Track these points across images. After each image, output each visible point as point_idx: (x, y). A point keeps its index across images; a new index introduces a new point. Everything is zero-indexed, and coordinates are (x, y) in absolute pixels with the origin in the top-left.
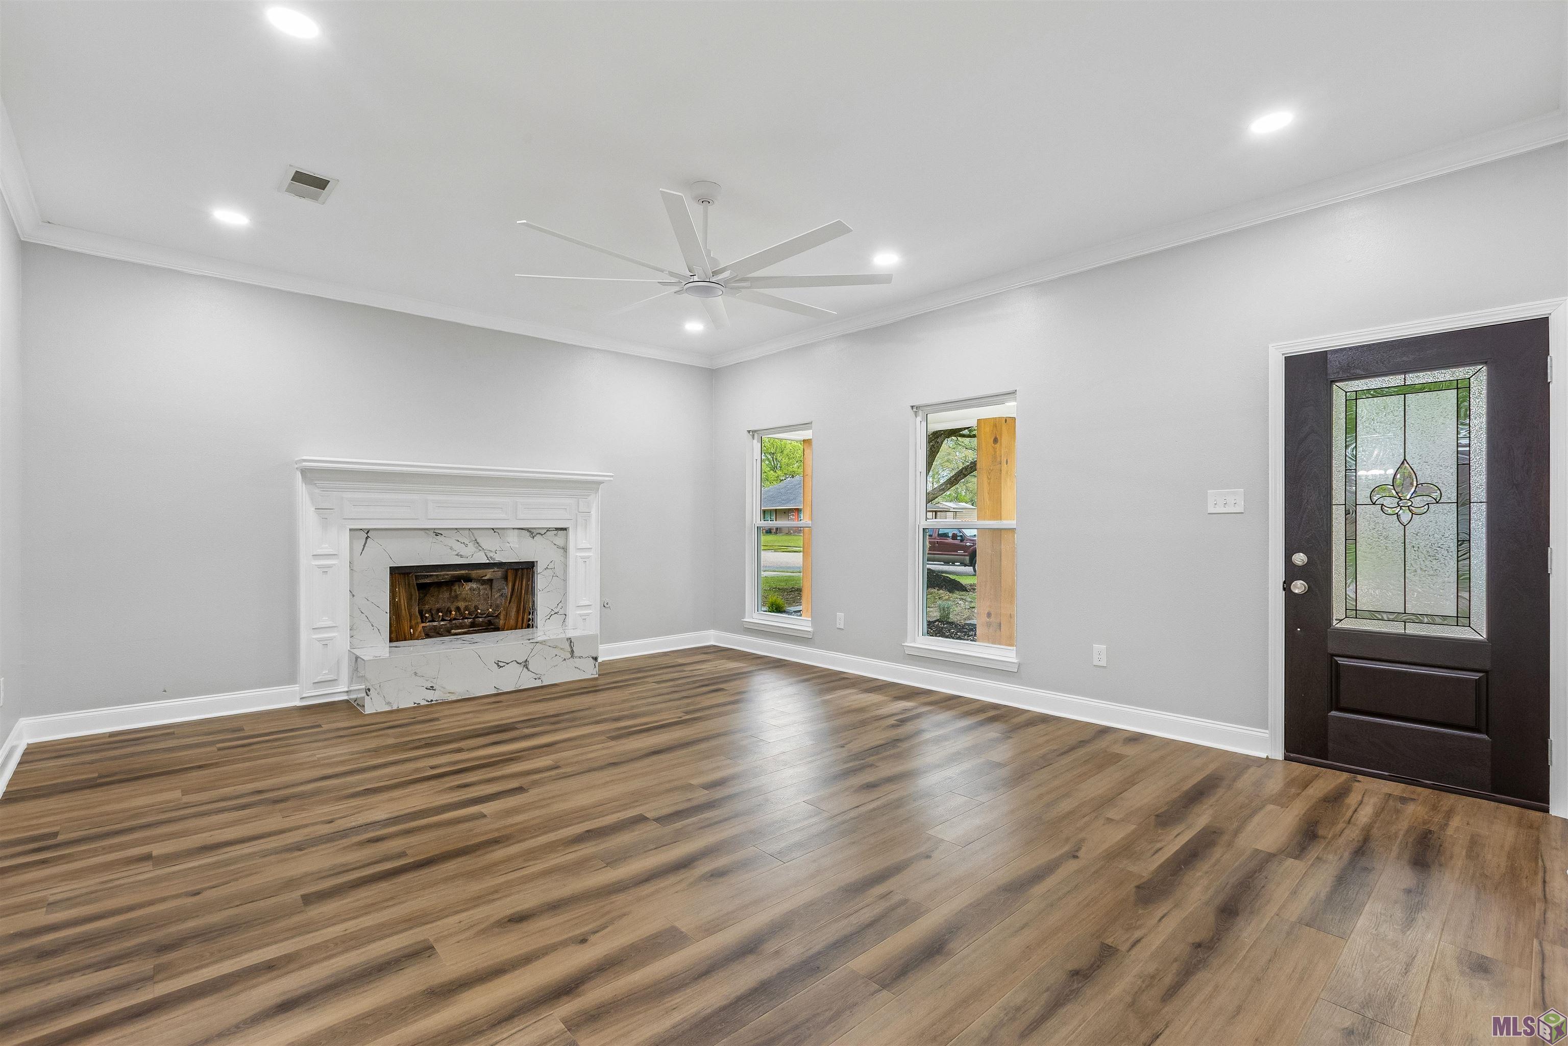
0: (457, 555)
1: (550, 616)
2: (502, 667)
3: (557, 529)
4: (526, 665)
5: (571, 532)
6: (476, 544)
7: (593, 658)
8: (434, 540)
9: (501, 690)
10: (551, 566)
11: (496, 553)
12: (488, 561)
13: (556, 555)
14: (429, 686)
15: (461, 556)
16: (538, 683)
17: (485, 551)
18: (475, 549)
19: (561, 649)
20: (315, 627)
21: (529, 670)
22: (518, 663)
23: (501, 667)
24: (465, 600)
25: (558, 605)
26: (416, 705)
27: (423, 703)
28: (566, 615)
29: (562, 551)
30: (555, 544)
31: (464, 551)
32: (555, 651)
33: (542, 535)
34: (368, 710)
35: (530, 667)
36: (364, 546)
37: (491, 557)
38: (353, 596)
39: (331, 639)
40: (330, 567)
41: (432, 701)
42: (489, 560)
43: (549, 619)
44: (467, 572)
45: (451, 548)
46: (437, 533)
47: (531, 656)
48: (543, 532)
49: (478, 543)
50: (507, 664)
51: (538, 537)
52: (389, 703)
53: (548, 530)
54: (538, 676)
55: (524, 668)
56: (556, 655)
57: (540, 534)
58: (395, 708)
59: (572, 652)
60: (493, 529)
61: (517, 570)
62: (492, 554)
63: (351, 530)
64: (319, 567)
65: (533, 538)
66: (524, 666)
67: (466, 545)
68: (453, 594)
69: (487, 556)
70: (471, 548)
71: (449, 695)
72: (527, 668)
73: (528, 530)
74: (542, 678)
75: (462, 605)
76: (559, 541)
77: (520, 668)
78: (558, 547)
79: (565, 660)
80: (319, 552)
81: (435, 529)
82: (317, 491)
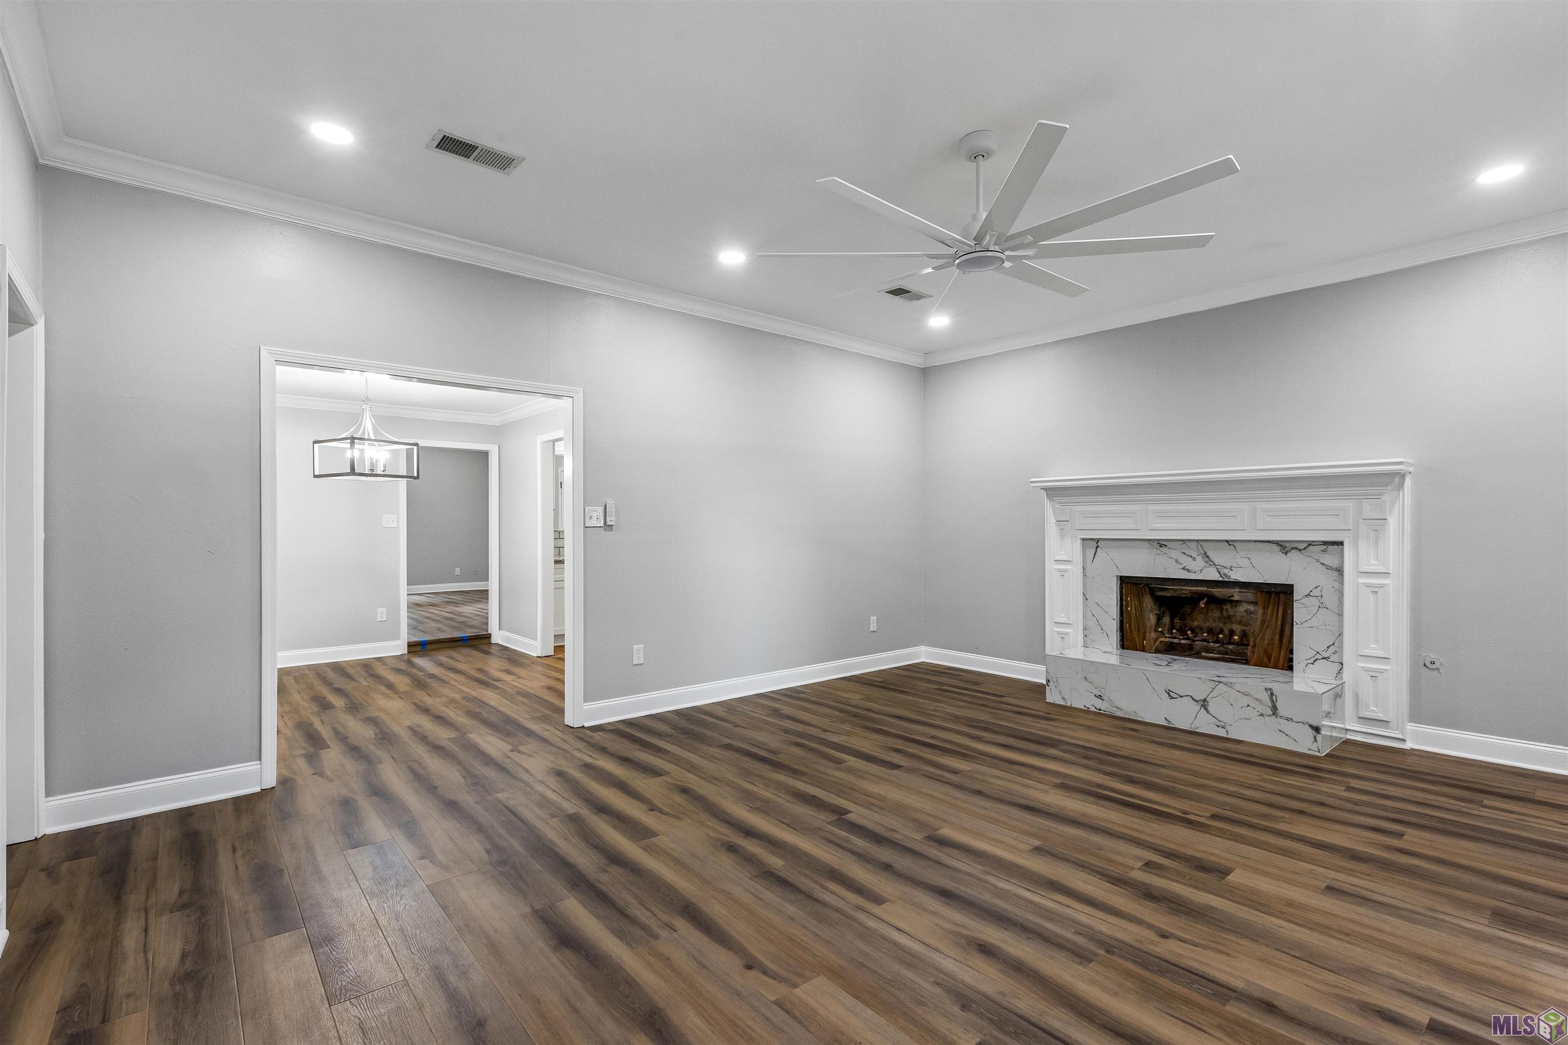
0: (1184, 569)
1: (1315, 661)
2: (1174, 698)
3: (1325, 543)
4: (1204, 704)
5: (1347, 547)
6: (1205, 558)
7: (1311, 726)
8: (1159, 552)
9: (1173, 724)
10: (1316, 592)
11: (1232, 570)
12: (1221, 579)
13: (1326, 580)
14: (1098, 693)
15: (1189, 571)
16: (1221, 733)
17: (1218, 567)
18: (1205, 564)
19: (1256, 699)
20: (1056, 621)
21: (1208, 712)
22: (1193, 699)
23: (1172, 698)
24: (1240, 623)
25: (1328, 647)
26: (1086, 708)
27: (1092, 709)
28: (1342, 664)
29: (1336, 574)
30: (1323, 564)
31: (1192, 565)
32: (1246, 701)
33: (1300, 550)
34: (1049, 699)
35: (1210, 709)
36: (1095, 554)
37: (1225, 574)
38: (1087, 599)
39: (1067, 634)
40: (1065, 571)
41: (1100, 710)
42: (1222, 577)
43: (1313, 664)
44: (1205, 589)
45: (1177, 561)
46: (1161, 544)
47: (1212, 695)
48: (1302, 546)
49: (1208, 557)
50: (1181, 697)
51: (1293, 554)
52: (1063, 698)
53: (1310, 544)
54: (1223, 724)
55: (1202, 709)
56: (1248, 706)
57: (1296, 548)
58: (1069, 704)
59: (1274, 708)
60: (1227, 541)
61: (1270, 593)
62: (1226, 571)
63: (1084, 539)
64: (1059, 570)
65: (1286, 553)
66: (1202, 706)
67: (1194, 559)
68: (1225, 613)
69: (1219, 573)
70: (1200, 562)
71: (1116, 709)
72: (1206, 709)
73: (1277, 543)
74: (1227, 727)
75: (1237, 628)
76: (1330, 559)
77: (1196, 707)
78: (1329, 568)
79: (1262, 715)
80: (1058, 558)
81: (1159, 540)
82: (1058, 506)
